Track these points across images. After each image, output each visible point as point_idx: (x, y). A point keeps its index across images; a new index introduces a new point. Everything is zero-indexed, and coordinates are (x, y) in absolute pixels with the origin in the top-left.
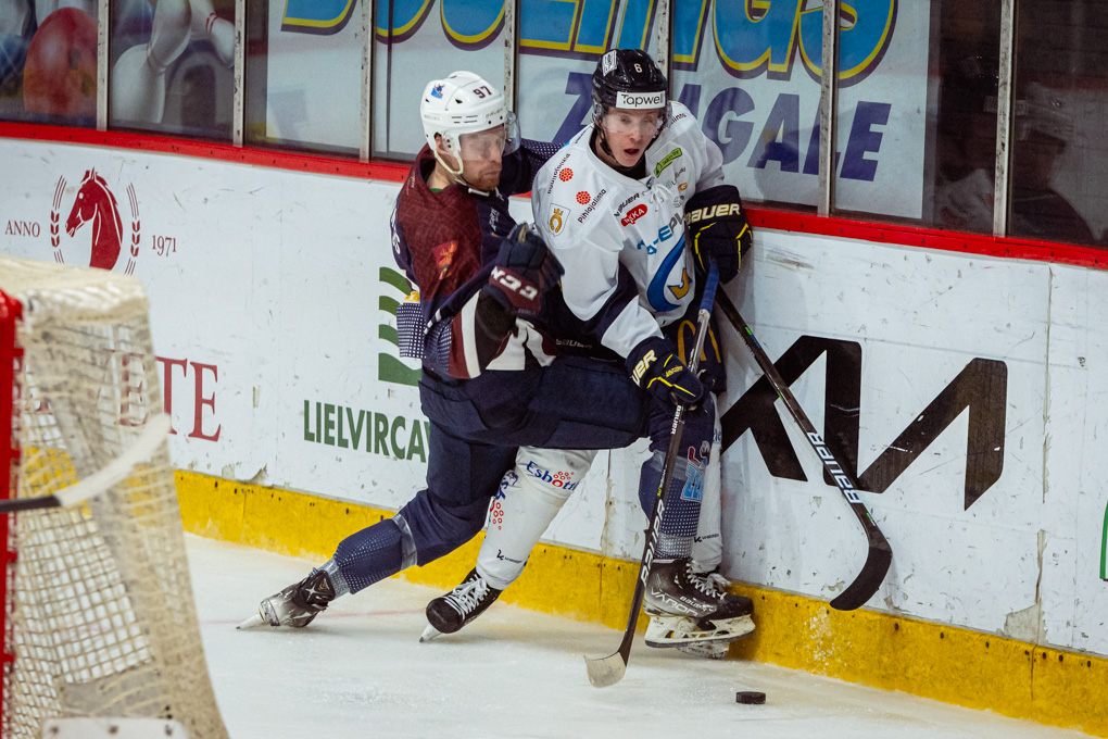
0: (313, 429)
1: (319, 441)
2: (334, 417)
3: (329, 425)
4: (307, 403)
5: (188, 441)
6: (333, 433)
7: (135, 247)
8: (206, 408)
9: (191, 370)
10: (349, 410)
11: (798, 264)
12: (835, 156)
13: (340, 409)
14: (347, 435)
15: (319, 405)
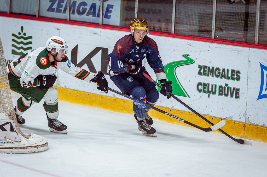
11: (96, 34)
12: (103, 14)
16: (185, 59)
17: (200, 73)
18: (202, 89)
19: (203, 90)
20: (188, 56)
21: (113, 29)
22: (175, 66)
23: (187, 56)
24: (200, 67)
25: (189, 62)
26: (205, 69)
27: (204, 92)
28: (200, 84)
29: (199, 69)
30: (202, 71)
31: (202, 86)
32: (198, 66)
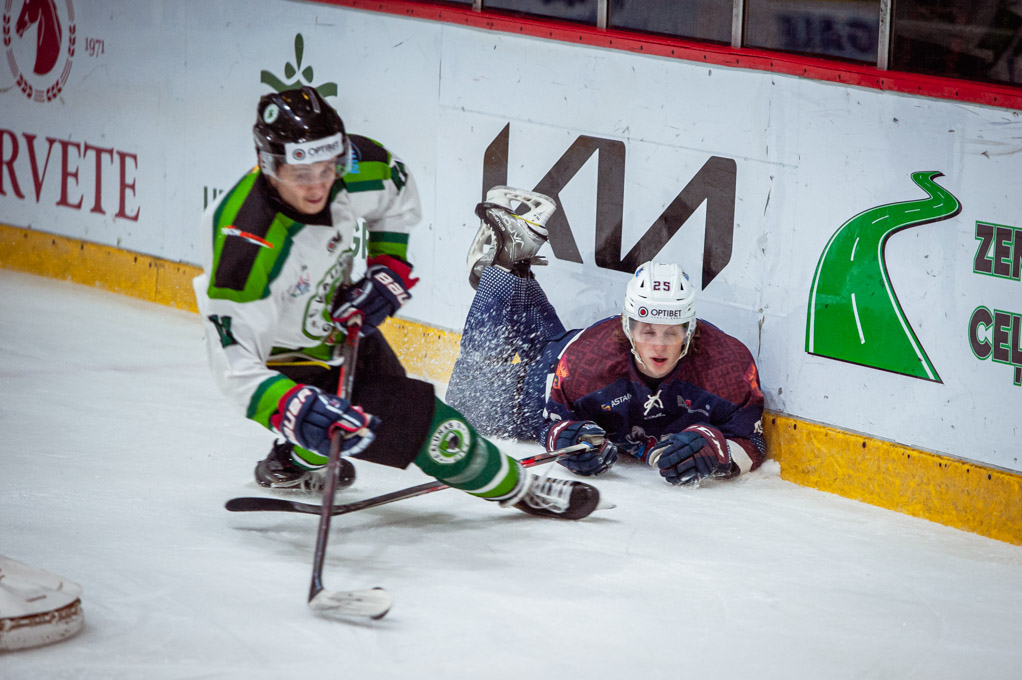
4: (206, 190)
5: (114, 221)
7: (72, 48)
8: (128, 192)
9: (116, 158)
15: (214, 191)
17: (981, 265)
18: (991, 340)
19: (993, 349)
20: (937, 180)
22: (882, 227)
23: (932, 178)
24: (984, 231)
25: (939, 211)
26: (1005, 243)
27: (1001, 356)
28: (981, 316)
29: (978, 243)
30: (991, 253)
31: (991, 329)
32: (973, 230)
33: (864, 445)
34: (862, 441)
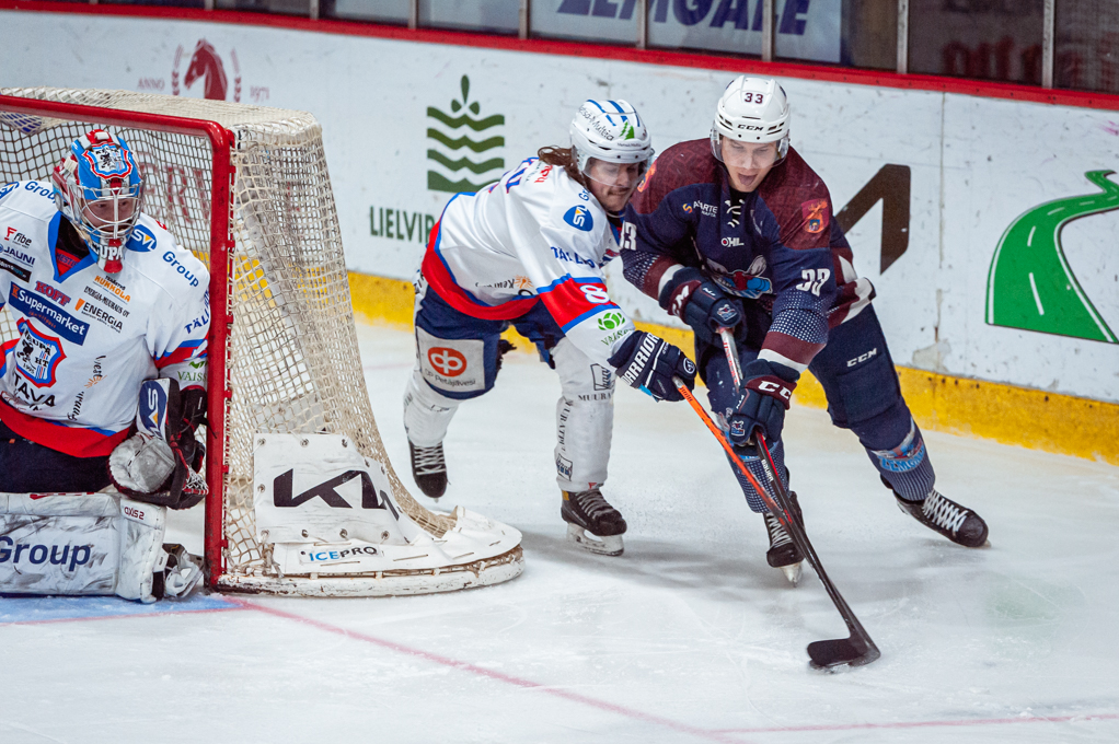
0: (377, 227)
1: (382, 234)
2: (393, 218)
3: (390, 224)
4: (372, 209)
6: (393, 230)
7: (237, 95)
10: (405, 214)
12: (775, 18)
13: (398, 213)
14: (403, 230)
15: (381, 210)
16: (1095, 189)
20: (1110, 177)
21: (813, 77)
22: (1058, 217)
23: (1105, 175)
25: (1114, 202)
33: (1047, 399)
34: (1044, 396)
